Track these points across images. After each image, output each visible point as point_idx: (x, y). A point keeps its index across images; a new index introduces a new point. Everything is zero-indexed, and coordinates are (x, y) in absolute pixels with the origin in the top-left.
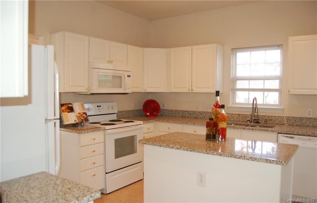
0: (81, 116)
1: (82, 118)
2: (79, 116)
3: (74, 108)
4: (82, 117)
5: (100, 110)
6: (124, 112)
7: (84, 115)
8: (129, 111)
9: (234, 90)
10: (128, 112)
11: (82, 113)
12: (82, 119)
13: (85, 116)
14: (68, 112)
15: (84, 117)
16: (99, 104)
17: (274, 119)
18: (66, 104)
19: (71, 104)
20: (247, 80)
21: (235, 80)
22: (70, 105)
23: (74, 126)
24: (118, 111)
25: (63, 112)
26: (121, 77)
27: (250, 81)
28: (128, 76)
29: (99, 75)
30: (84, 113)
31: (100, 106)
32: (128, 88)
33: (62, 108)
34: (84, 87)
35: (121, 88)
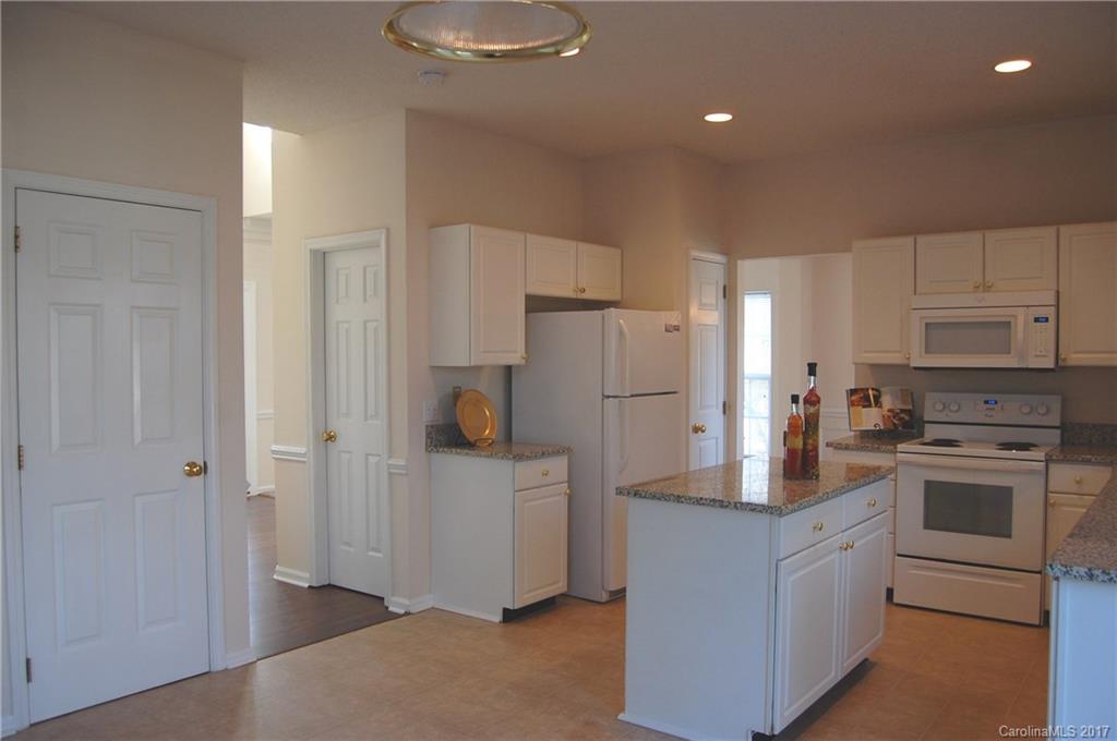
0: (893, 417)
1: (897, 422)
2: (889, 417)
3: (881, 399)
4: (897, 418)
5: (994, 413)
11: (899, 411)
12: (894, 423)
13: (907, 418)
14: (864, 407)
15: (901, 419)
16: (986, 397)
18: (861, 390)
19: (874, 389)
22: (873, 392)
25: (853, 405)
26: (1009, 323)
28: (1037, 320)
29: (927, 324)
30: (902, 411)
31: (996, 402)
32: (1038, 353)
33: (853, 398)
34: (900, 352)
35: (1009, 353)
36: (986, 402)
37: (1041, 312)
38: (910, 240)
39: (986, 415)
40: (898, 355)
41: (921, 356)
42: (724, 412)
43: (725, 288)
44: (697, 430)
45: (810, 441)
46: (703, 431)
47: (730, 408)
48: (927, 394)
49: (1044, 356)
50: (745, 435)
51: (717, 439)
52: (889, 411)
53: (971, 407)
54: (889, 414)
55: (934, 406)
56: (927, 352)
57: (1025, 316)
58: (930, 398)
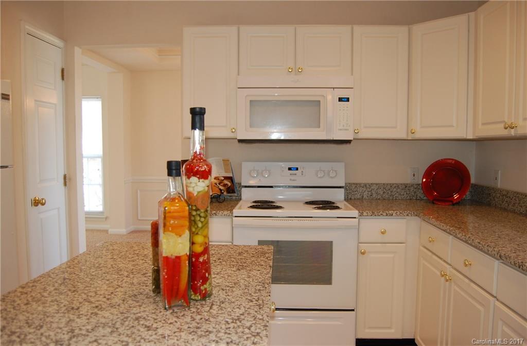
0: (219, 184)
1: (222, 188)
2: (216, 184)
4: (222, 184)
6: (374, 187)
7: (226, 182)
8: (391, 185)
10: (389, 188)
11: (223, 178)
12: (220, 189)
13: (229, 184)
15: (225, 185)
24: (346, 183)
26: (318, 102)
28: (340, 100)
29: (251, 101)
30: (226, 178)
31: (297, 169)
32: (341, 127)
35: (319, 127)
36: (290, 169)
37: (344, 94)
38: (234, 29)
39: (290, 179)
41: (247, 130)
42: (65, 184)
43: (63, 71)
44: (36, 203)
45: (199, 239)
46: (43, 204)
47: (70, 181)
48: (244, 164)
49: (346, 130)
50: (85, 204)
51: (58, 209)
52: (215, 178)
53: (278, 173)
54: (216, 181)
55: (250, 174)
56: (251, 126)
57: (331, 98)
58: (247, 167)
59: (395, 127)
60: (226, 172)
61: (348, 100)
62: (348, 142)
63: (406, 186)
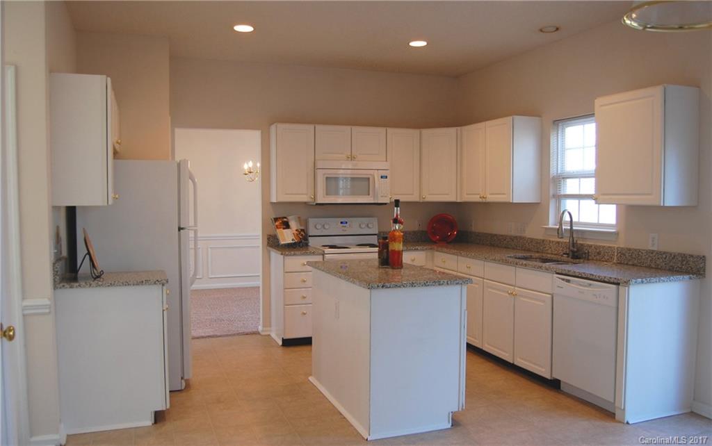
0: (299, 234)
2: (297, 234)
3: (290, 224)
5: (345, 229)
7: (302, 233)
8: (406, 232)
9: (560, 198)
11: (300, 230)
12: (300, 238)
13: (304, 234)
14: (284, 229)
15: (302, 235)
16: (343, 220)
17: (602, 252)
18: (280, 218)
19: (285, 218)
20: (576, 177)
21: (561, 178)
22: (285, 220)
23: (290, 247)
24: (378, 232)
25: (278, 228)
26: (369, 179)
27: (582, 179)
28: (382, 177)
29: (327, 178)
30: (302, 230)
31: (346, 223)
33: (277, 223)
34: (306, 194)
35: (369, 195)
36: (342, 223)
37: (384, 173)
38: (312, 127)
39: (343, 230)
40: (305, 196)
41: (324, 197)
48: (310, 219)
49: (384, 196)
52: (296, 230)
53: (333, 226)
54: (297, 232)
55: (315, 227)
56: (327, 194)
57: (377, 175)
58: (312, 222)
59: (412, 194)
60: (301, 225)
61: (386, 177)
62: (386, 204)
63: (414, 232)
